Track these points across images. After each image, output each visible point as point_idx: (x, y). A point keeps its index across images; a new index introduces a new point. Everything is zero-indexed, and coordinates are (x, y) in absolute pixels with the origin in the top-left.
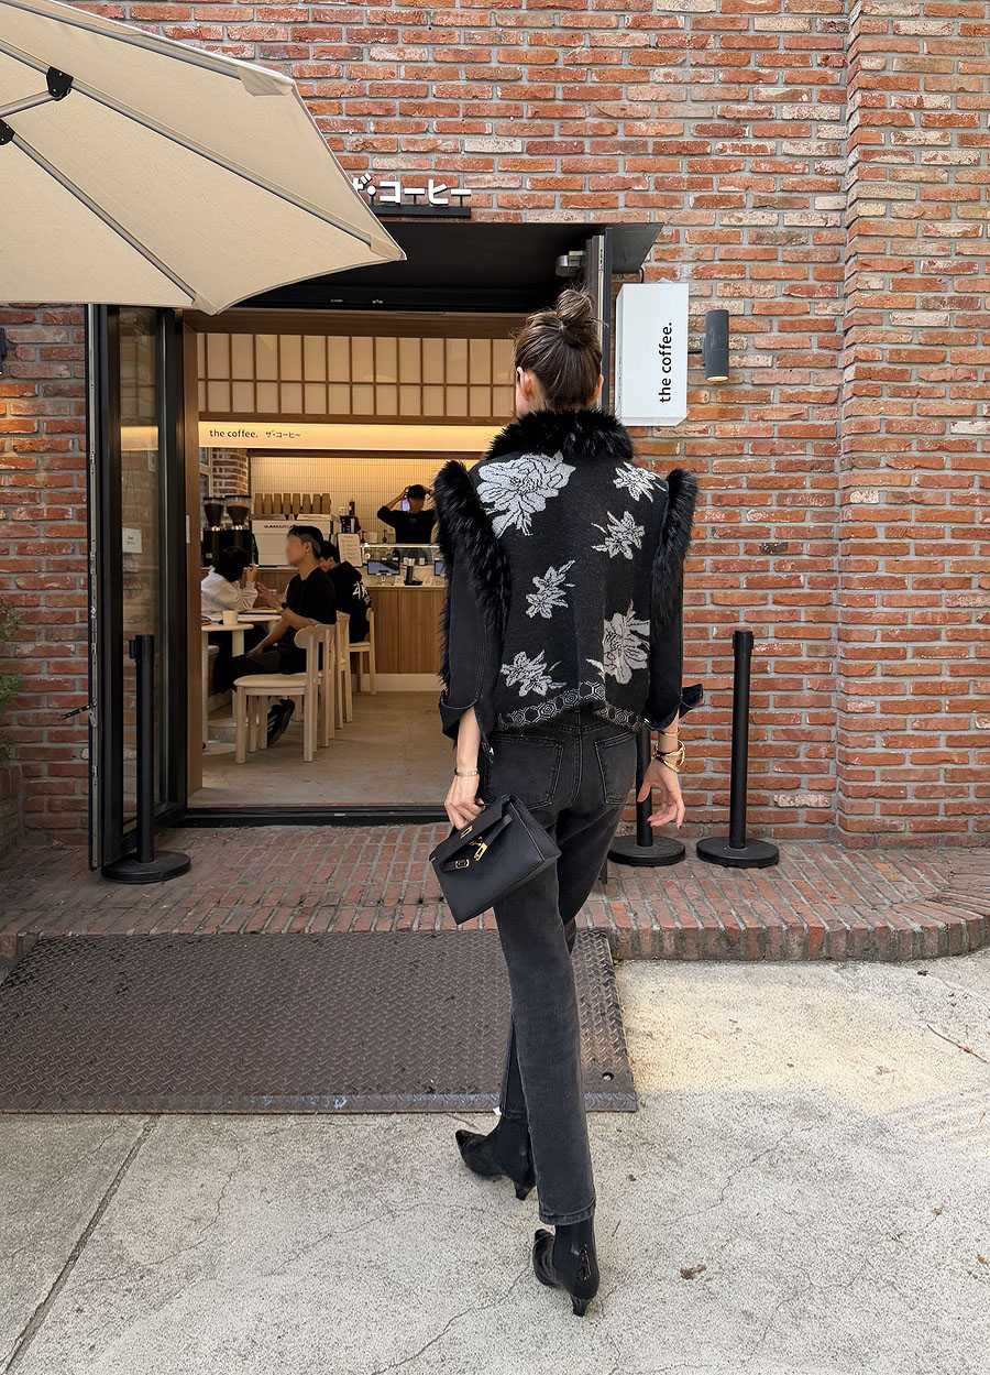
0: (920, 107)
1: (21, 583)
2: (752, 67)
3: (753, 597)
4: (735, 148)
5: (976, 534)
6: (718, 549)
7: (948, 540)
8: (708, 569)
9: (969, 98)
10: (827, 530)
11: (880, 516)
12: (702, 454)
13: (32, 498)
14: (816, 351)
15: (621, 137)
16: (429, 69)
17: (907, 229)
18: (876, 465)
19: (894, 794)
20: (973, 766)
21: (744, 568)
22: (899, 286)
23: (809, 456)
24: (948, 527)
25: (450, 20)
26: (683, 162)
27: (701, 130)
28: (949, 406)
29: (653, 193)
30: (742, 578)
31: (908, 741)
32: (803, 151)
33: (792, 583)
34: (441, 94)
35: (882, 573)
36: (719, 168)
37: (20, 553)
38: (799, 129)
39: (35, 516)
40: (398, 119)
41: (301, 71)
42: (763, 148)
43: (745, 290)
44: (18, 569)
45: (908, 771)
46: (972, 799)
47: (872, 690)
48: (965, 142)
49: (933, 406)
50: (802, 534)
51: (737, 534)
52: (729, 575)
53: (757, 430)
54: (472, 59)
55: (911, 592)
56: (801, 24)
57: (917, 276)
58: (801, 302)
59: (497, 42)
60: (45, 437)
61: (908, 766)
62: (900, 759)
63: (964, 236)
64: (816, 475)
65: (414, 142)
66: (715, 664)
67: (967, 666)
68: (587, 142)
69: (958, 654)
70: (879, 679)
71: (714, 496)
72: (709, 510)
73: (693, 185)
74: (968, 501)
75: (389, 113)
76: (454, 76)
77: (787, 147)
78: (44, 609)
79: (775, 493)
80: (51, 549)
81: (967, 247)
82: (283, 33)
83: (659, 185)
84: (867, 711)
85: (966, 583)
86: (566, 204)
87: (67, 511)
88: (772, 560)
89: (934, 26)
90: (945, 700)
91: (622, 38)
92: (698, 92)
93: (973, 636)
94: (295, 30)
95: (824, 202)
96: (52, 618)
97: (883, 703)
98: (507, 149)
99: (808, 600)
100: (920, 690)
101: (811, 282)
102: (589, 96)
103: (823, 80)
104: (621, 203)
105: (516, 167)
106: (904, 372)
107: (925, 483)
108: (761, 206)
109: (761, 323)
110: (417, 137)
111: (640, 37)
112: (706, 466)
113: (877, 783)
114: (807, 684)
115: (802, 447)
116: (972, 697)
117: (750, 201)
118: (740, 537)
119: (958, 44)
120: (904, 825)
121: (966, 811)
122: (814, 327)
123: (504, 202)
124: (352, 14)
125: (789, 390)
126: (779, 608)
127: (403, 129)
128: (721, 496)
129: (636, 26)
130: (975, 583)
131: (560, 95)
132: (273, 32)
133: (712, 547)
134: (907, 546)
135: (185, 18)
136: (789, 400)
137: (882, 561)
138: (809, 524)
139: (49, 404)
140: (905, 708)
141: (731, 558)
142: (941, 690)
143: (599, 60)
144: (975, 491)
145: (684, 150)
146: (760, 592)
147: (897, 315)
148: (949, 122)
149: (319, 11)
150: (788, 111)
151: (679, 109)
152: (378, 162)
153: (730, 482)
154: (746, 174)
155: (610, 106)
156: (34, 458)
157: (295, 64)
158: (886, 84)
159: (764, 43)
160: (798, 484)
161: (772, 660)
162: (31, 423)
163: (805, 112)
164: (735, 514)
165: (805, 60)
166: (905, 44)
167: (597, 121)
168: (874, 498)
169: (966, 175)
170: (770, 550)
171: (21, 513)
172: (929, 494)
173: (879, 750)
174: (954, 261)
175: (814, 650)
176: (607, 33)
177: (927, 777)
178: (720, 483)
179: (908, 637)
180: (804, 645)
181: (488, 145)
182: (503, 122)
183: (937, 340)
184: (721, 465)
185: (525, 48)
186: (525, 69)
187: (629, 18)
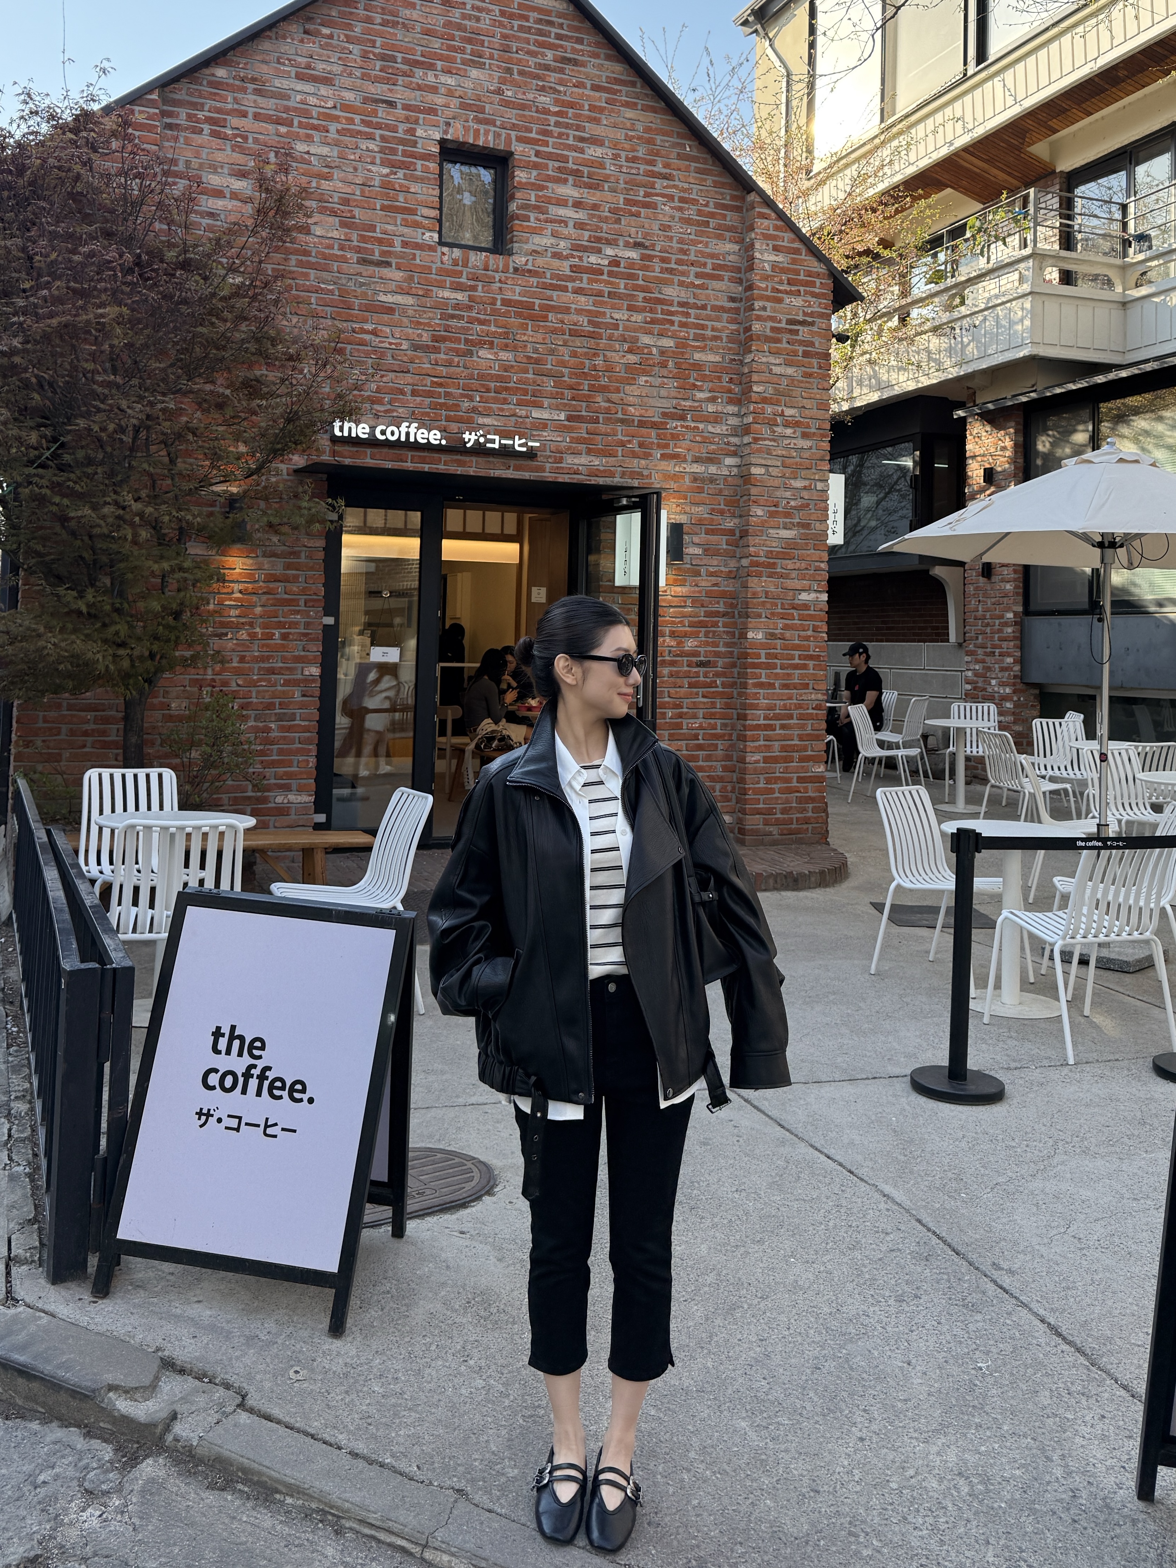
0: (782, 414)
1: (240, 682)
2: (692, 380)
3: (691, 693)
4: (682, 426)
5: (811, 657)
6: (673, 663)
7: (797, 661)
9: (807, 412)
10: (731, 653)
11: (763, 646)
13: (251, 625)
14: (725, 547)
15: (620, 415)
16: (512, 366)
17: (777, 482)
18: (760, 616)
19: (770, 812)
20: (810, 794)
21: (687, 675)
22: (772, 515)
23: (721, 608)
24: (797, 653)
25: (525, 338)
26: (653, 433)
27: (665, 415)
28: (797, 584)
29: (637, 449)
30: (686, 682)
31: (777, 780)
32: (719, 431)
33: (712, 684)
34: (519, 381)
35: (763, 680)
36: (675, 437)
37: (240, 662)
38: (716, 419)
39: (253, 636)
40: (493, 394)
41: (436, 360)
42: (698, 428)
43: (688, 509)
44: (238, 672)
45: (777, 798)
46: (810, 814)
47: (758, 749)
48: (805, 436)
49: (789, 583)
50: (717, 654)
51: (683, 654)
52: (678, 680)
53: (694, 592)
54: (537, 362)
55: (778, 691)
56: (718, 359)
57: (780, 509)
58: (717, 518)
59: (552, 352)
60: (261, 584)
61: (777, 795)
62: (771, 791)
63: (805, 488)
64: (725, 620)
65: (502, 410)
66: (670, 735)
67: (807, 735)
68: (601, 416)
69: (802, 727)
70: (762, 743)
71: (670, 631)
72: (668, 639)
73: (659, 446)
74: (807, 638)
75: (488, 390)
76: (527, 372)
77: (710, 428)
78: (255, 700)
79: (703, 630)
80: (263, 659)
81: (805, 494)
82: (426, 337)
83: (641, 445)
84: (757, 762)
85: (806, 686)
86: (589, 452)
87: (274, 634)
88: (702, 670)
89: (790, 371)
90: (796, 755)
91: (622, 358)
92: (663, 393)
93: (810, 717)
94: (433, 335)
95: (729, 461)
96: (261, 707)
97: (764, 757)
98: (556, 418)
99: (721, 695)
100: (783, 749)
101: (722, 507)
102: (604, 389)
103: (730, 391)
104: (620, 454)
105: (560, 428)
106: (774, 563)
107: (786, 627)
108: (696, 460)
109: (697, 529)
110: (505, 407)
111: (632, 358)
113: (761, 806)
114: (720, 747)
115: (718, 603)
116: (809, 753)
117: (689, 458)
118: (684, 656)
119: (802, 382)
120: (774, 830)
121: (807, 821)
122: (724, 532)
123: (553, 449)
124: (468, 329)
125: (711, 569)
126: (705, 700)
127: (496, 401)
128: (673, 631)
129: (630, 351)
130: (811, 686)
131: (586, 388)
132: (420, 336)
133: (669, 662)
134: (775, 664)
135: (365, 321)
136: (712, 574)
137: (763, 672)
138: (722, 649)
139: (266, 563)
140: (775, 760)
141: (679, 669)
142: (793, 748)
143: (609, 369)
144: (810, 633)
145: (654, 425)
146: (695, 690)
147: (771, 531)
148: (797, 424)
149: (449, 326)
150: (711, 408)
151: (652, 402)
152: (481, 420)
153: (679, 623)
154: (688, 442)
155: (614, 397)
156: (255, 598)
157: (433, 356)
158: (765, 400)
159: (697, 367)
160: (715, 625)
161: (701, 732)
162: (254, 575)
163: (720, 408)
164: (682, 643)
165: (719, 378)
166: (775, 380)
167: (607, 405)
168: (760, 636)
169: (806, 455)
170: (701, 664)
171: (243, 635)
172: (788, 634)
173: (761, 785)
174: (799, 502)
175: (724, 726)
176: (614, 354)
177: (787, 801)
178: (673, 623)
179: (777, 717)
180: (719, 722)
181: (545, 415)
182: (554, 401)
183: (790, 545)
185: (567, 358)
186: (566, 371)
187: (626, 346)
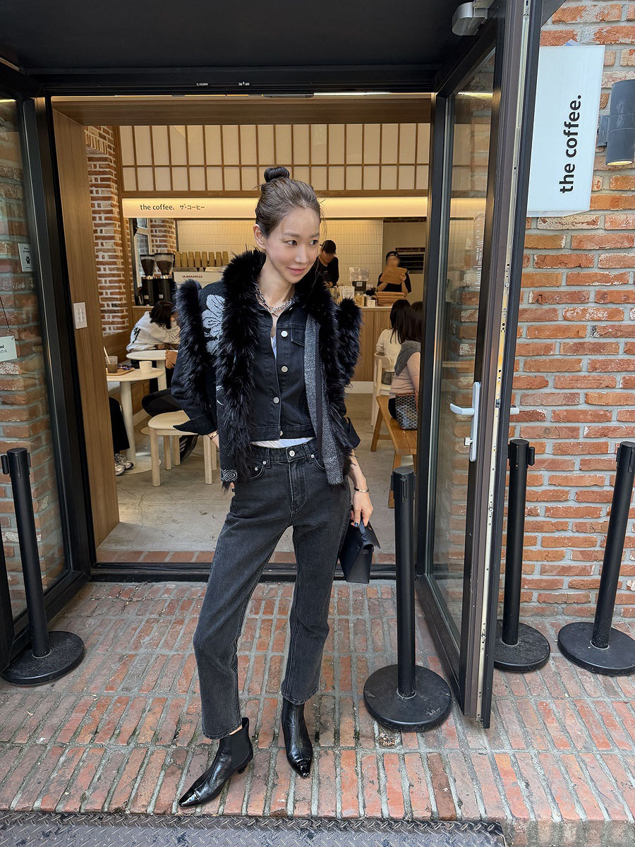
8: (584, 369)
12: (589, 248)
51: (618, 332)
52: (606, 375)
71: (598, 293)
112: (591, 261)
118: (621, 336)
128: (605, 293)
133: (591, 347)
141: (609, 357)
153: (617, 278)
164: (618, 312)
184: (608, 260)
